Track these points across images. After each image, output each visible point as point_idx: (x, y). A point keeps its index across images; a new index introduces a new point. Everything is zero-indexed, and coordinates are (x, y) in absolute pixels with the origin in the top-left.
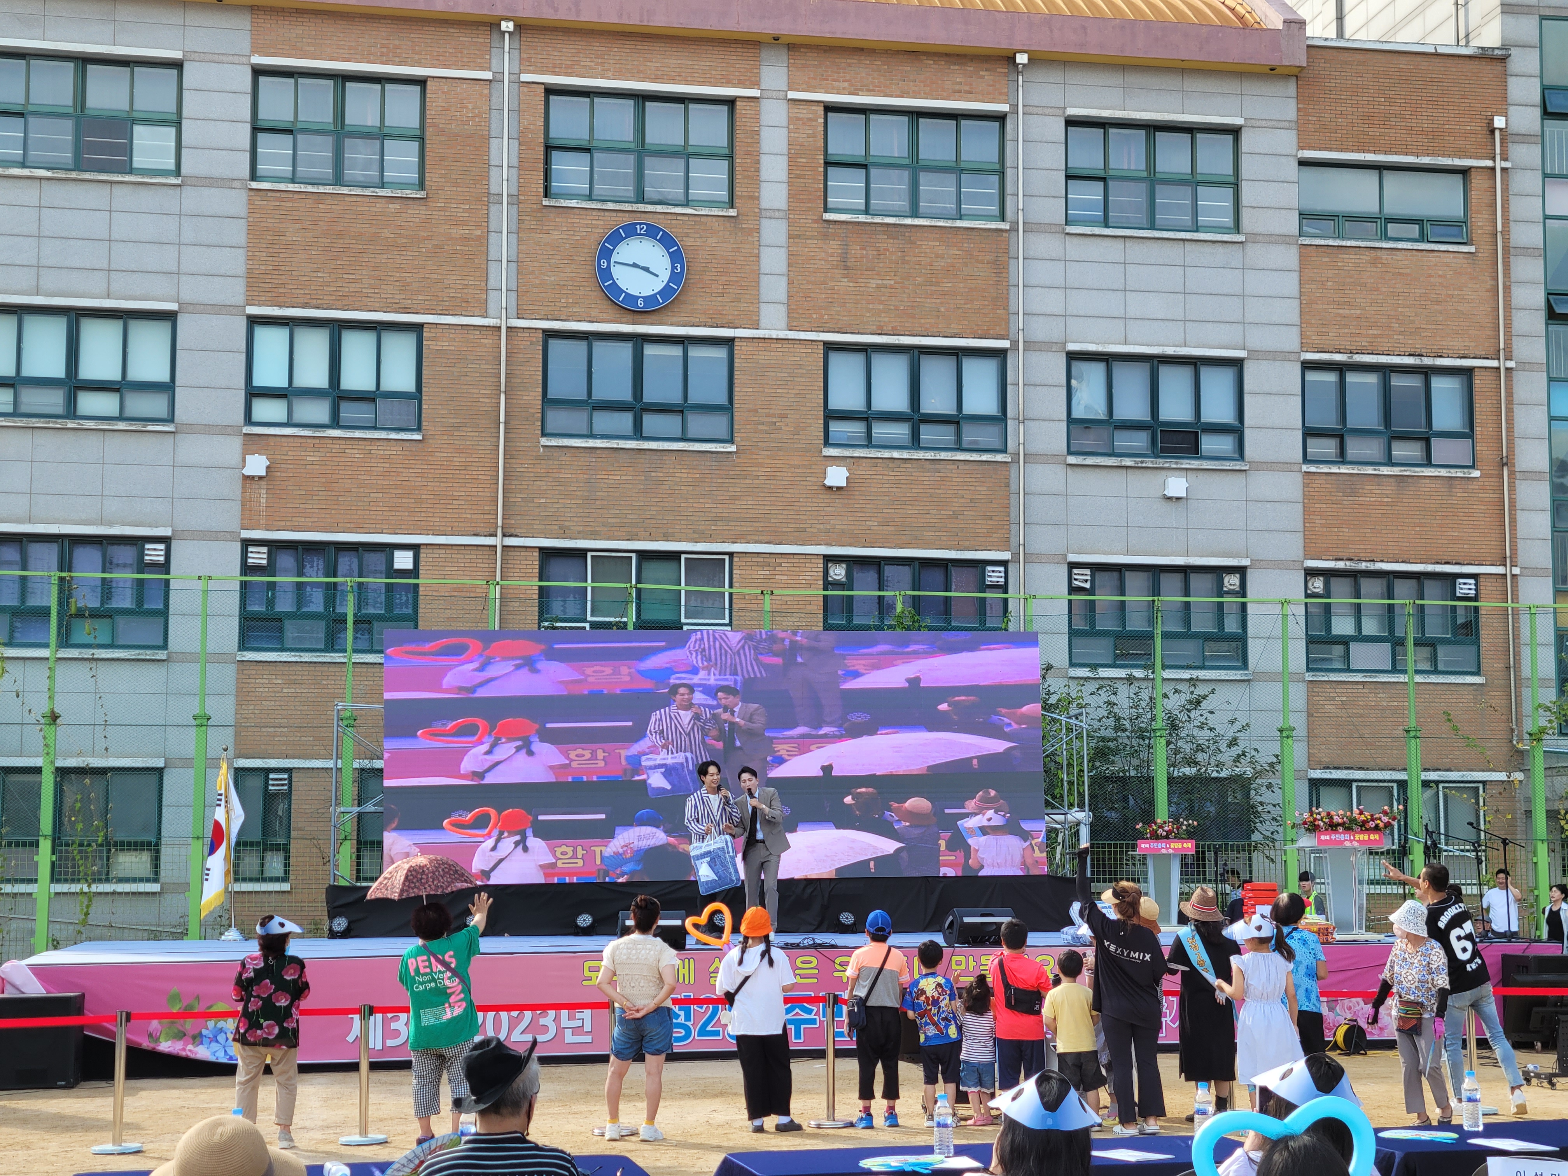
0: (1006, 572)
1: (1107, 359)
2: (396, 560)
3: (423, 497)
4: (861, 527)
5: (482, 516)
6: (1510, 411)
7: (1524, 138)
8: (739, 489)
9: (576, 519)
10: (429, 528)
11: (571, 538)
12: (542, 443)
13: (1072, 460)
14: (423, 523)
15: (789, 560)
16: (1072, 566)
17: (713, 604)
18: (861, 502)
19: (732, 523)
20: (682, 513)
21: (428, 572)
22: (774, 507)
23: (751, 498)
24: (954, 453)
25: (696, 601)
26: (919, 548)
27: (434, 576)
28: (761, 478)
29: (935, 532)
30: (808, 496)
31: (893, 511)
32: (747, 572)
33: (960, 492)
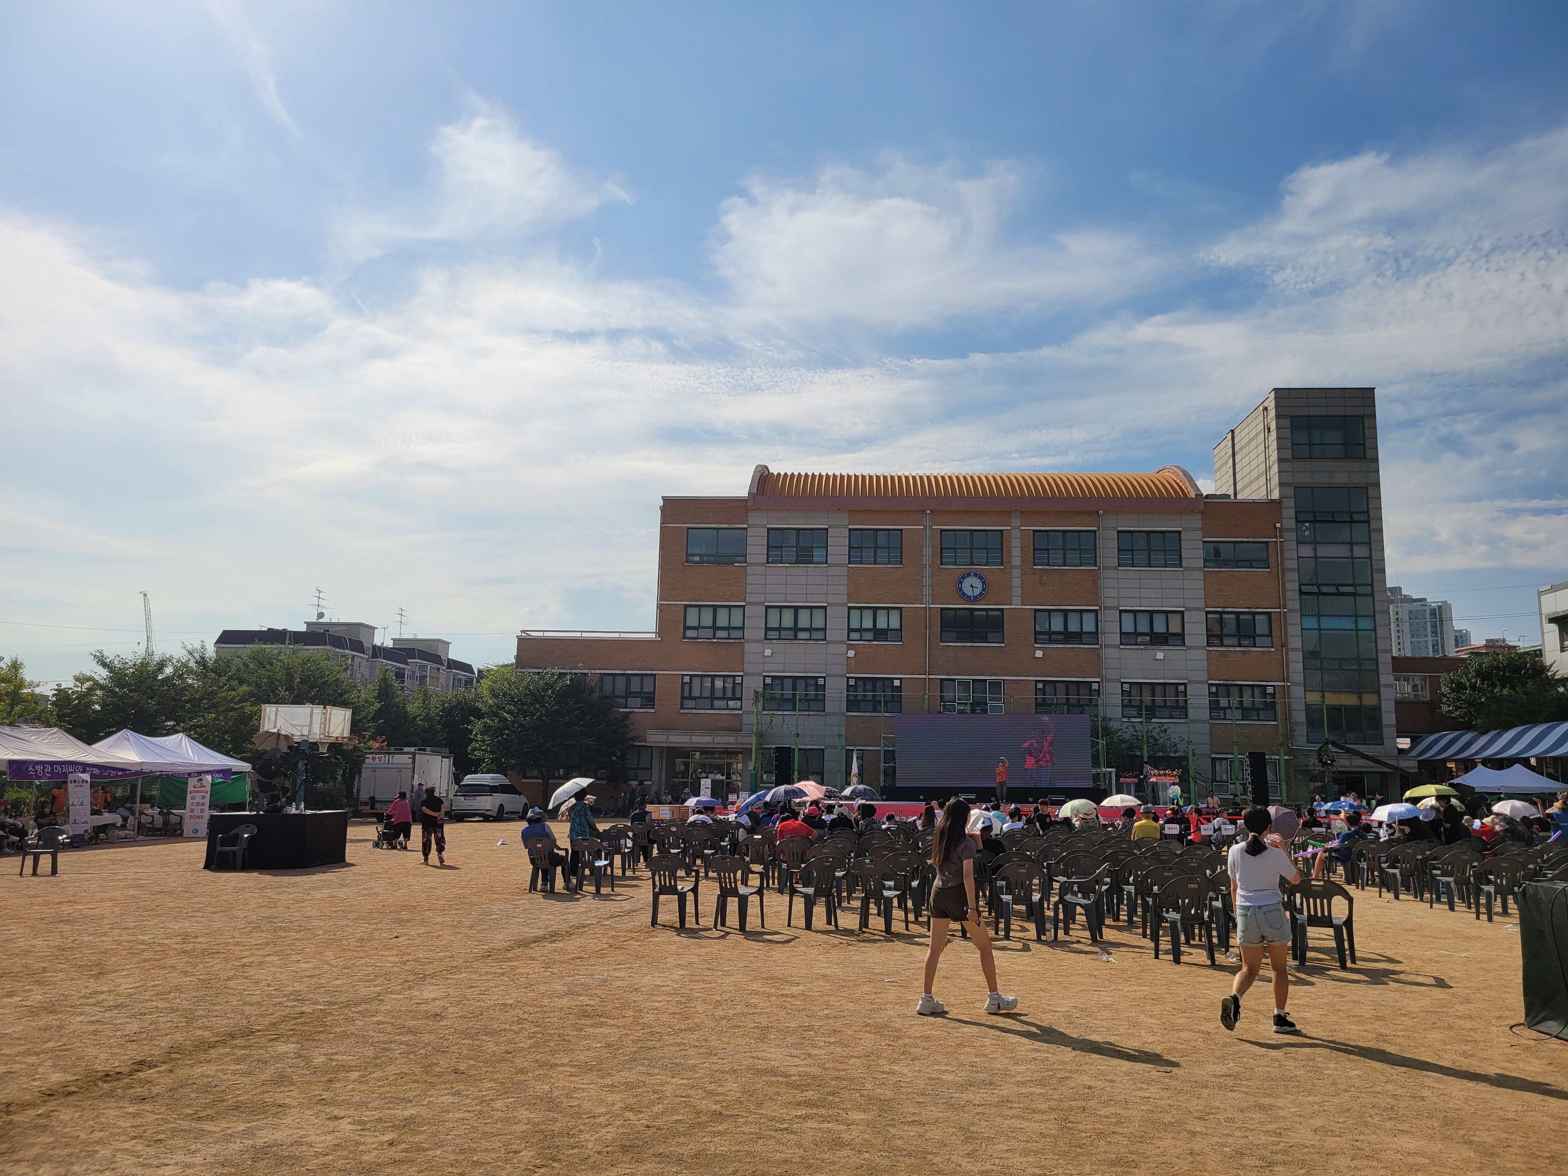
0: (1099, 685)
1: (1135, 612)
2: (895, 683)
3: (903, 662)
4: (1048, 671)
5: (922, 669)
6: (1286, 627)
7: (1289, 530)
8: (1004, 659)
9: (952, 669)
10: (905, 673)
11: (950, 675)
12: (941, 644)
13: (1122, 647)
14: (903, 671)
15: (1024, 682)
16: (1123, 683)
18: (1047, 662)
19: (1003, 670)
20: (988, 667)
21: (905, 687)
22: (1018, 665)
23: (1010, 661)
24: (1080, 645)
25: (992, 696)
26: (1068, 678)
28: (1013, 655)
29: (1073, 672)
30: (1029, 660)
31: (1058, 665)
32: (1009, 686)
33: (1082, 658)
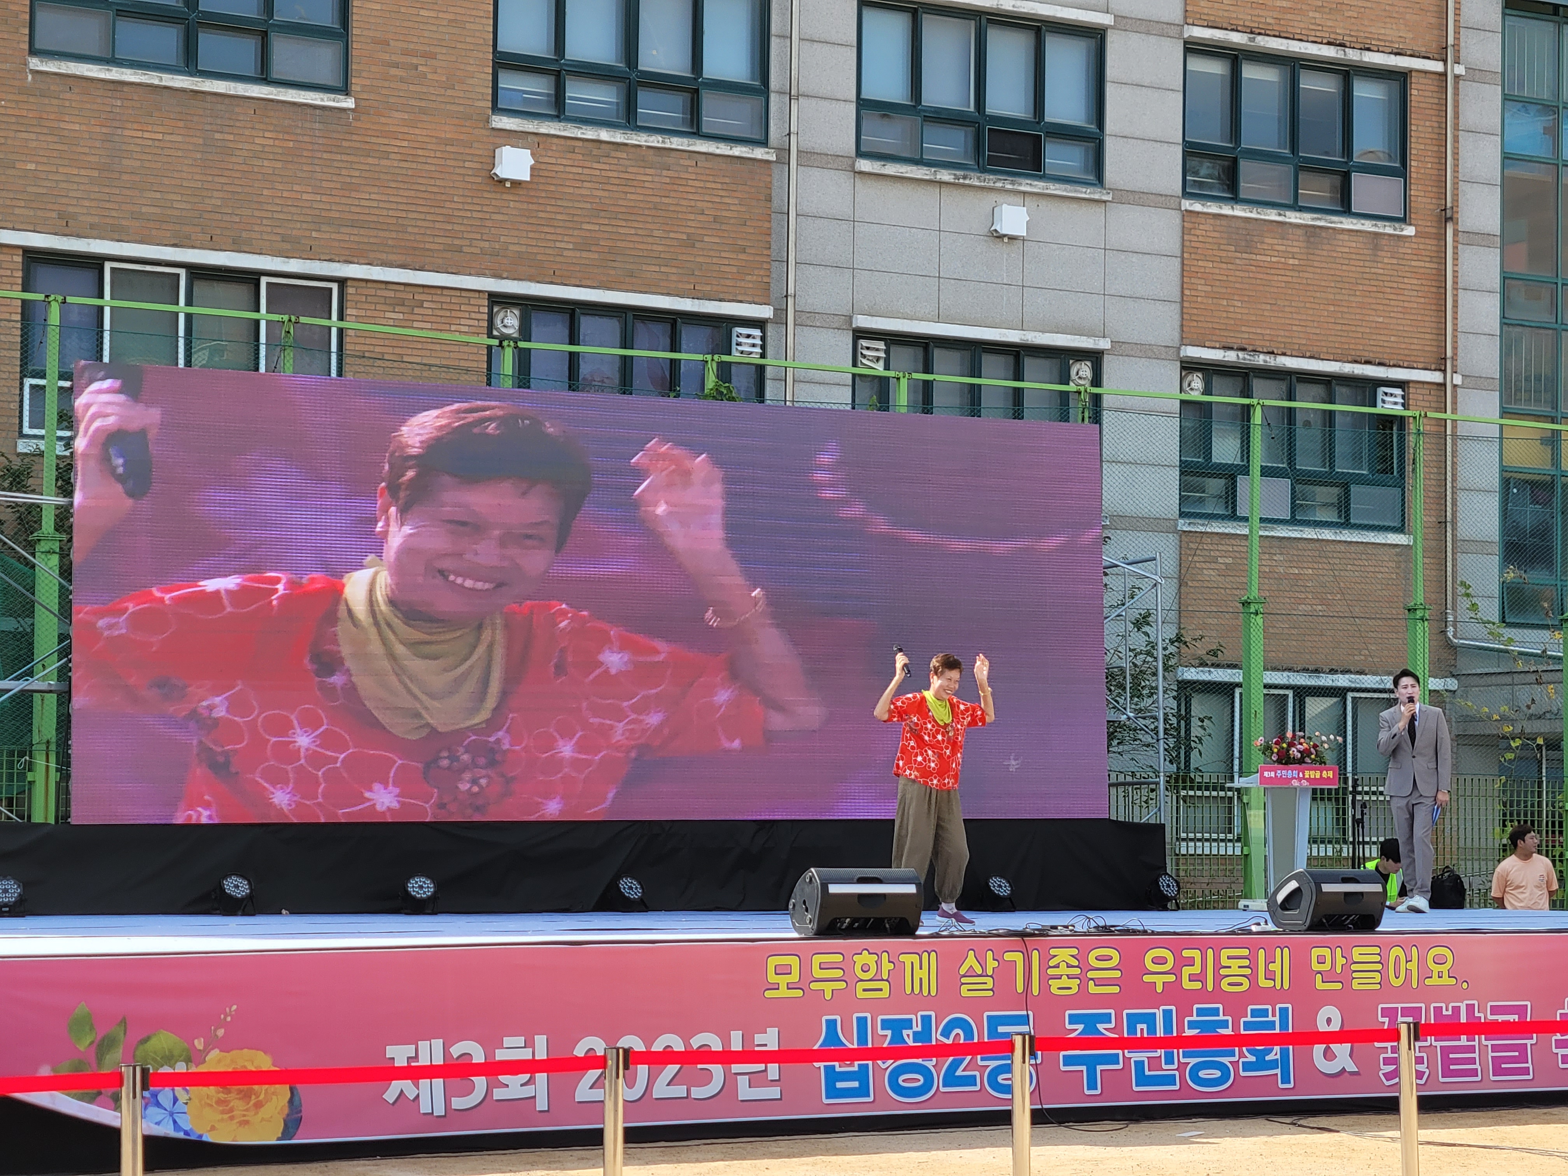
4: (547, 251)
6: (1456, 140)
8: (357, 174)
11: (79, 236)
12: (32, 66)
13: (865, 165)
15: (435, 298)
16: (860, 334)
18: (549, 208)
19: (343, 230)
20: (266, 207)
22: (413, 208)
23: (376, 190)
24: (692, 141)
26: (635, 291)
28: (392, 156)
29: (660, 265)
30: (466, 193)
31: (597, 228)
32: (369, 313)
33: (699, 204)
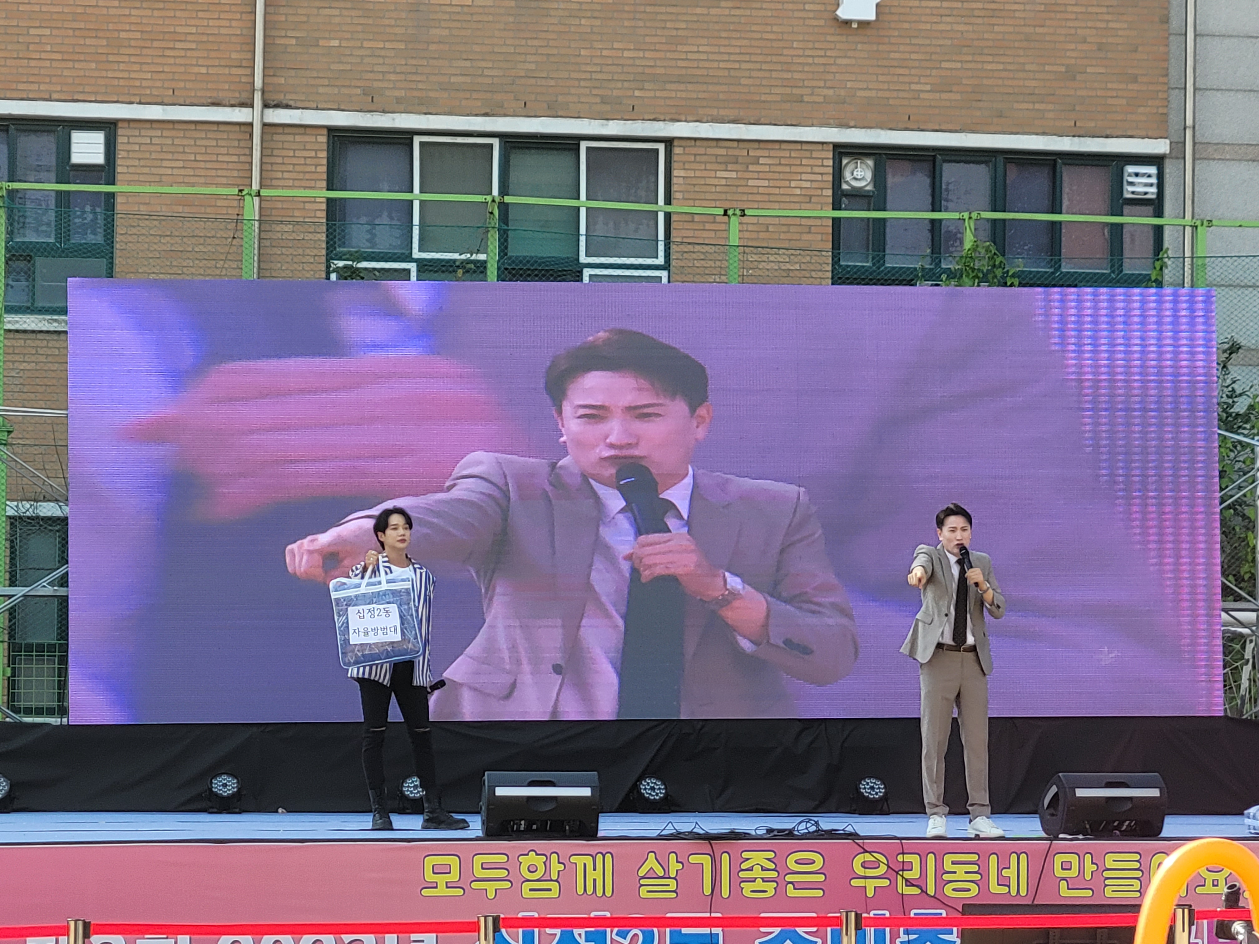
0: (1160, 176)
2: (74, 148)
3: (123, 35)
4: (901, 94)
5: (227, 71)
8: (683, 25)
9: (392, 77)
10: (133, 91)
11: (384, 112)
14: (122, 83)
15: (772, 153)
17: (636, 230)
18: (902, 48)
19: (668, 86)
20: (583, 68)
21: (131, 170)
22: (747, 58)
23: (704, 41)
25: (606, 224)
27: (142, 178)
29: (1034, 103)
30: (807, 37)
31: (959, 65)
32: (698, 174)
33: (1079, 31)
